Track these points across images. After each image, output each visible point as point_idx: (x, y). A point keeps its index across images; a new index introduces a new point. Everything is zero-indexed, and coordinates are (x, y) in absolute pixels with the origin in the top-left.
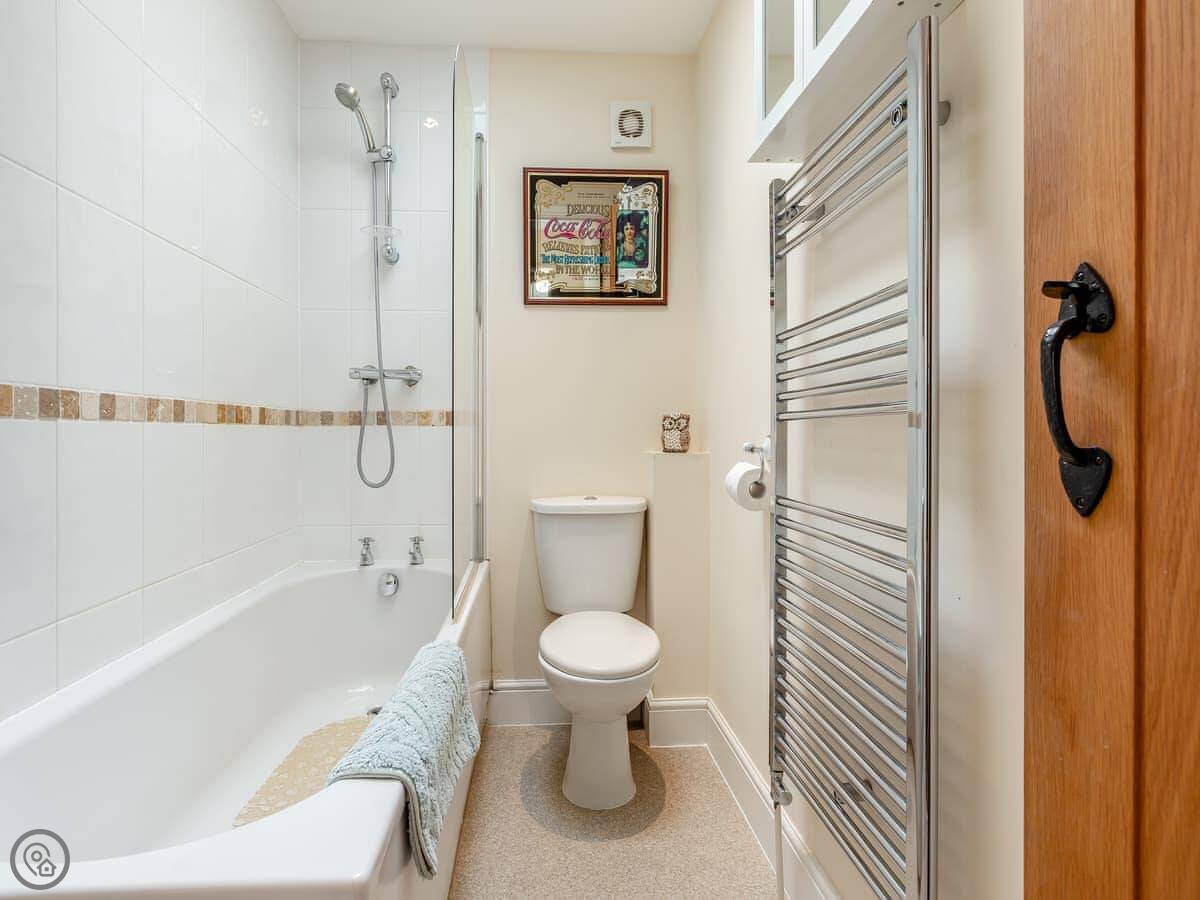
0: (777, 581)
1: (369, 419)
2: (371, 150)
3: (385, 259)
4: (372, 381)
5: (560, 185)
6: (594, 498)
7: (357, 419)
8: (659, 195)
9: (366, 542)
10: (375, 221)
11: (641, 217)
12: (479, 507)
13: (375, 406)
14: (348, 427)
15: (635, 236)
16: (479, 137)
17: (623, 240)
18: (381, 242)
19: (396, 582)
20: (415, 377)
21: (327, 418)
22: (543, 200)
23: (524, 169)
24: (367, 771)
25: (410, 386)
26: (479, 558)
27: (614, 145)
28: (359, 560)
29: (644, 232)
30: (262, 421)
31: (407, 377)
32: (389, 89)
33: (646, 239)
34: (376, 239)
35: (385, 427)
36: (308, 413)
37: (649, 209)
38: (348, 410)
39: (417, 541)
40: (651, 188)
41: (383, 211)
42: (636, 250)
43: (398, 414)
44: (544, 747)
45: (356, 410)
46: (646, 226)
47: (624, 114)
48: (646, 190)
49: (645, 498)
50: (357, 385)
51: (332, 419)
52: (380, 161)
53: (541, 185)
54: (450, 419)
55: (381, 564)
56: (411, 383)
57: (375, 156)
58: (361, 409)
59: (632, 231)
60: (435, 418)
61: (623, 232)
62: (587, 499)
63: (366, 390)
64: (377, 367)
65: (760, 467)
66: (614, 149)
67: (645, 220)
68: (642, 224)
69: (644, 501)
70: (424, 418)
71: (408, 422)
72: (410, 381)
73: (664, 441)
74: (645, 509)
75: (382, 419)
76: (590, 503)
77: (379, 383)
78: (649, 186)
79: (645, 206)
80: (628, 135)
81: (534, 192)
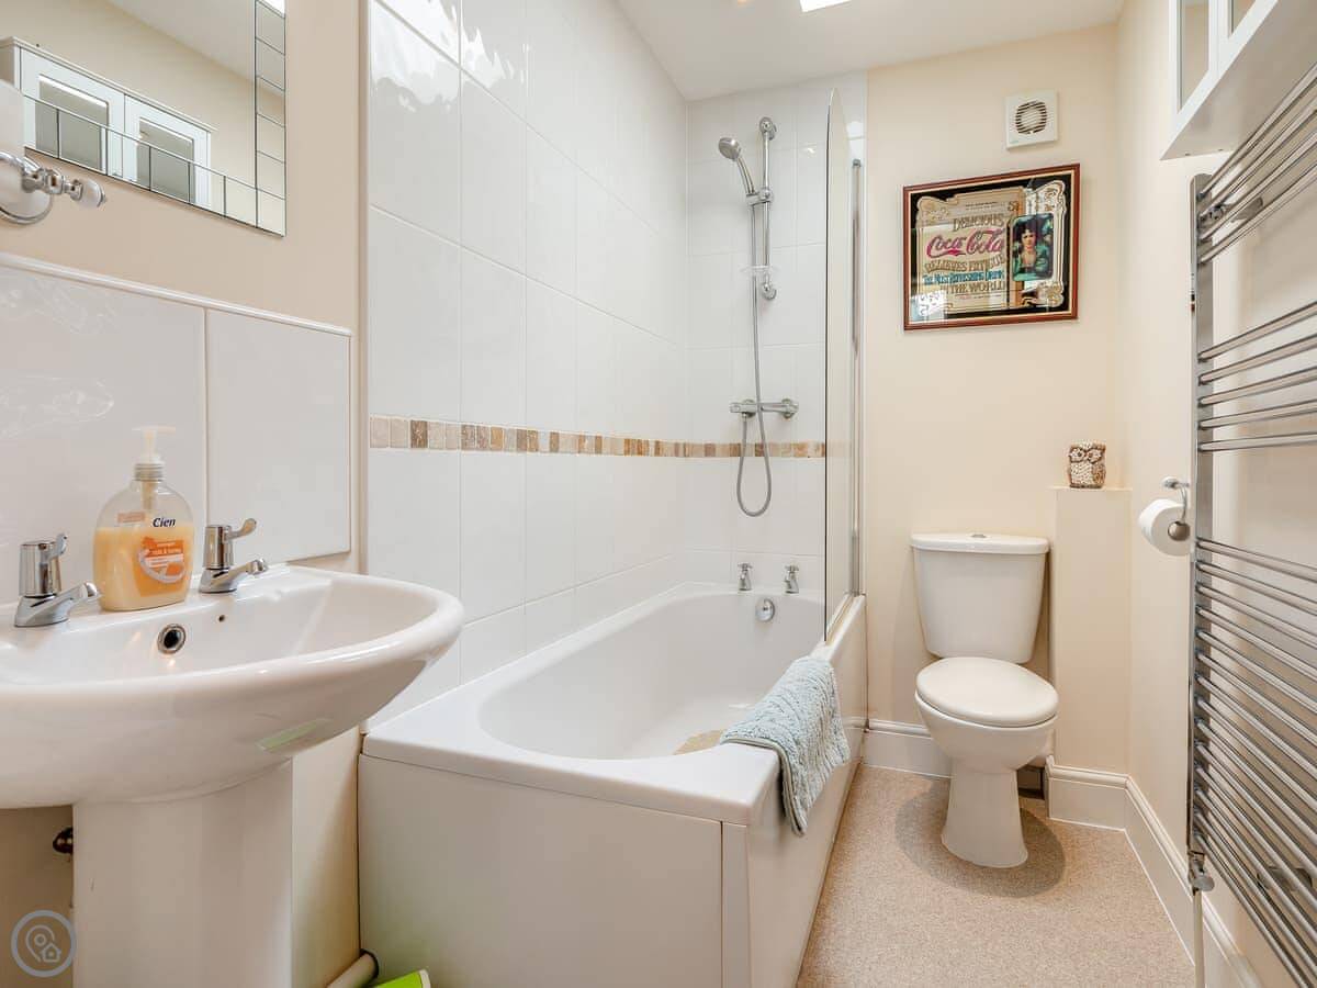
0: (1197, 635)
1: (747, 452)
2: (751, 193)
3: (763, 295)
4: (750, 414)
5: (944, 199)
6: (983, 537)
7: (737, 451)
8: (1067, 193)
9: (745, 568)
10: (754, 263)
11: (1044, 221)
12: (855, 540)
13: (754, 438)
14: (729, 458)
15: (1036, 243)
16: (857, 164)
17: (1020, 250)
18: (760, 281)
19: (773, 607)
20: (791, 409)
21: (709, 450)
22: (925, 218)
23: (904, 188)
24: (749, 738)
25: (787, 418)
26: (855, 592)
27: (1009, 145)
28: (738, 585)
29: (1048, 238)
30: (657, 453)
31: (784, 410)
32: (767, 131)
33: (1050, 246)
34: (754, 278)
35: (762, 458)
36: (693, 446)
37: (1053, 212)
38: (728, 442)
39: (792, 570)
40: (1056, 187)
41: (761, 250)
42: (1037, 260)
43: (774, 446)
44: (923, 795)
45: (736, 442)
46: (1050, 231)
47: (1024, 108)
48: (1049, 190)
49: (1048, 539)
50: (737, 418)
51: (714, 450)
52: (759, 202)
53: (922, 203)
54: (825, 450)
55: (758, 591)
56: (787, 415)
57: (754, 199)
58: (740, 441)
59: (1033, 239)
60: (810, 450)
61: (1021, 241)
62: (974, 536)
63: (745, 423)
64: (755, 400)
65: (1181, 505)
66: (1009, 149)
67: (1048, 223)
68: (1045, 229)
69: (1043, 542)
70: (800, 450)
71: (785, 454)
72: (787, 413)
73: (1070, 475)
74: (1047, 550)
75: (760, 450)
76: (979, 541)
77: (757, 414)
78: (1054, 185)
79: (1048, 208)
80: (1028, 131)
81: (915, 210)
